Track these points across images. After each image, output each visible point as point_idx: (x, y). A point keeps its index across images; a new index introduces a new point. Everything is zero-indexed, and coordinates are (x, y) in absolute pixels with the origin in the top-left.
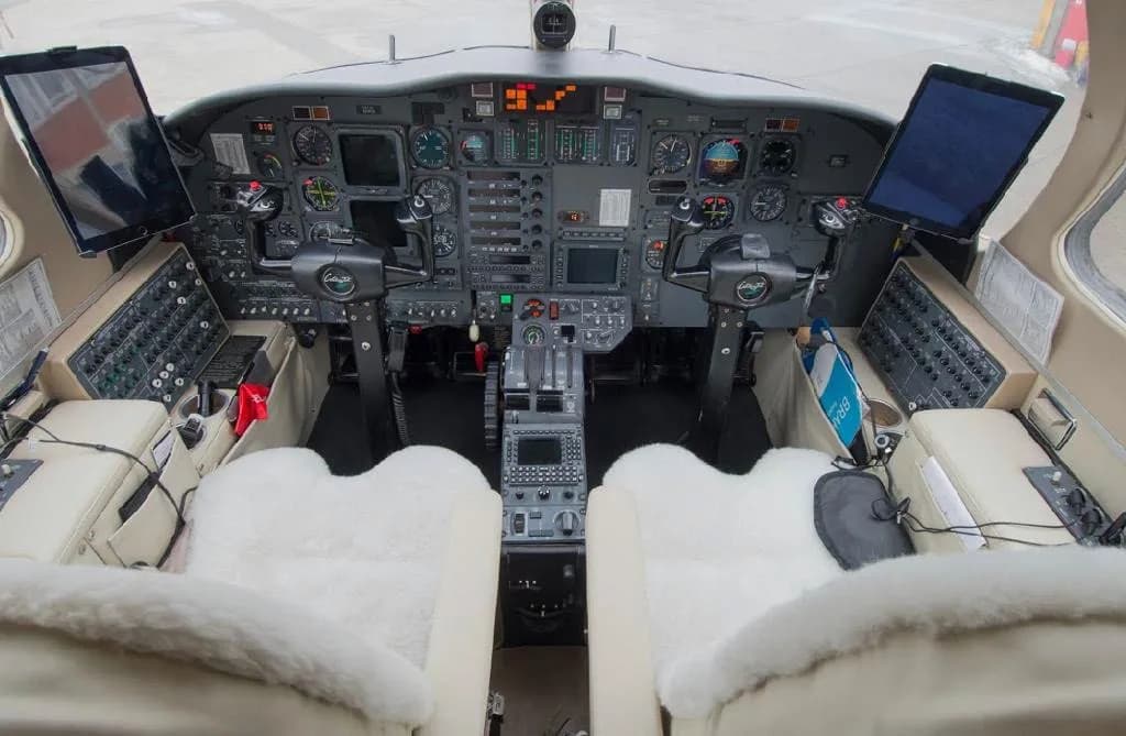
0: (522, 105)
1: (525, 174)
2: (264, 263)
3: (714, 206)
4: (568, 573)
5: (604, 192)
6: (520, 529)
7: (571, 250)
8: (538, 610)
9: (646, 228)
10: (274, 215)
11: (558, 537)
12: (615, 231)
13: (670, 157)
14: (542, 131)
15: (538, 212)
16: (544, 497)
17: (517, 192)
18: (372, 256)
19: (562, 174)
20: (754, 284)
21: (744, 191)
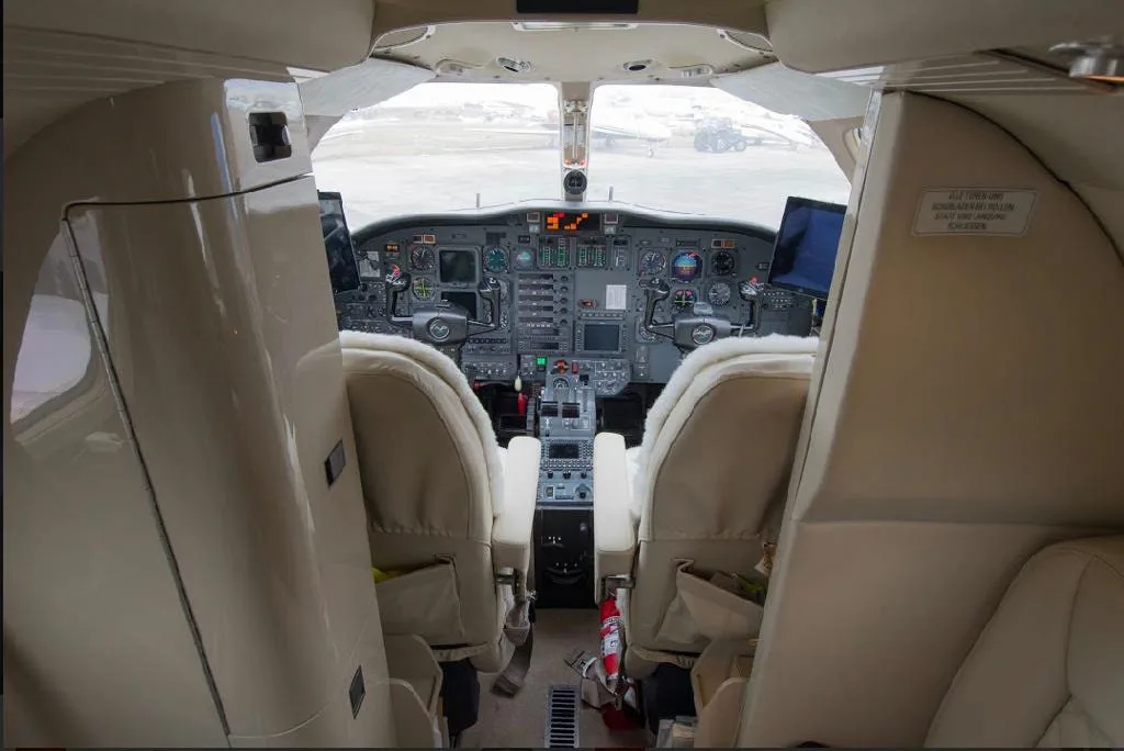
0: (556, 226)
1: (557, 275)
2: (394, 319)
3: (684, 297)
4: (583, 528)
5: (609, 286)
6: (551, 495)
7: (586, 325)
8: (561, 568)
9: (638, 310)
10: (405, 288)
11: (577, 499)
12: (618, 313)
13: (651, 264)
14: (568, 247)
15: (564, 300)
16: (567, 476)
17: (551, 287)
18: (461, 314)
19: (581, 274)
20: (704, 331)
21: (703, 286)
